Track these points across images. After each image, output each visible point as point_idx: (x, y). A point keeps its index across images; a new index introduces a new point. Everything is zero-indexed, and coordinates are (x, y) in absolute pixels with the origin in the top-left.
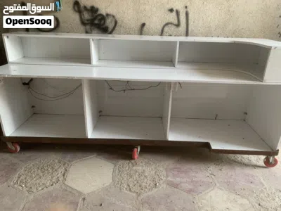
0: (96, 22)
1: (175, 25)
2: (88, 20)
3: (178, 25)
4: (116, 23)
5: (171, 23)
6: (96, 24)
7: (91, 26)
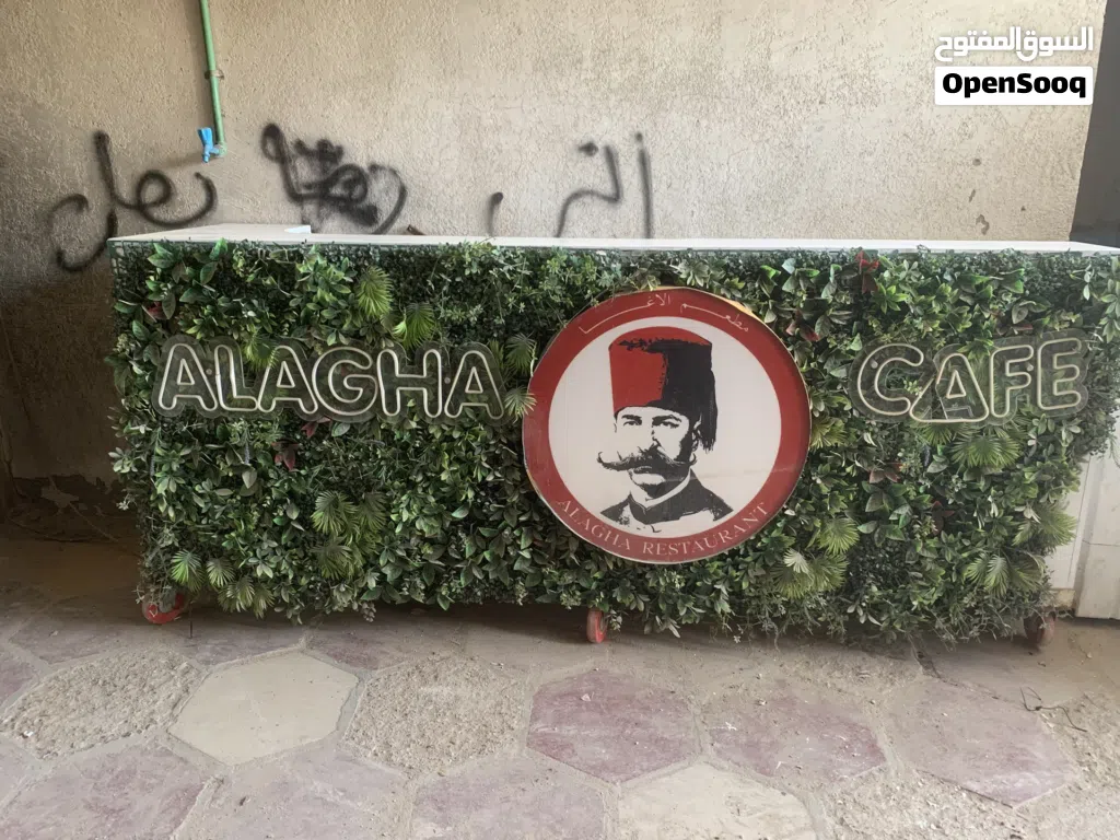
0: (337, 191)
1: (605, 198)
2: (309, 186)
3: (615, 198)
4: (403, 193)
5: (591, 193)
6: (337, 200)
7: (320, 205)
